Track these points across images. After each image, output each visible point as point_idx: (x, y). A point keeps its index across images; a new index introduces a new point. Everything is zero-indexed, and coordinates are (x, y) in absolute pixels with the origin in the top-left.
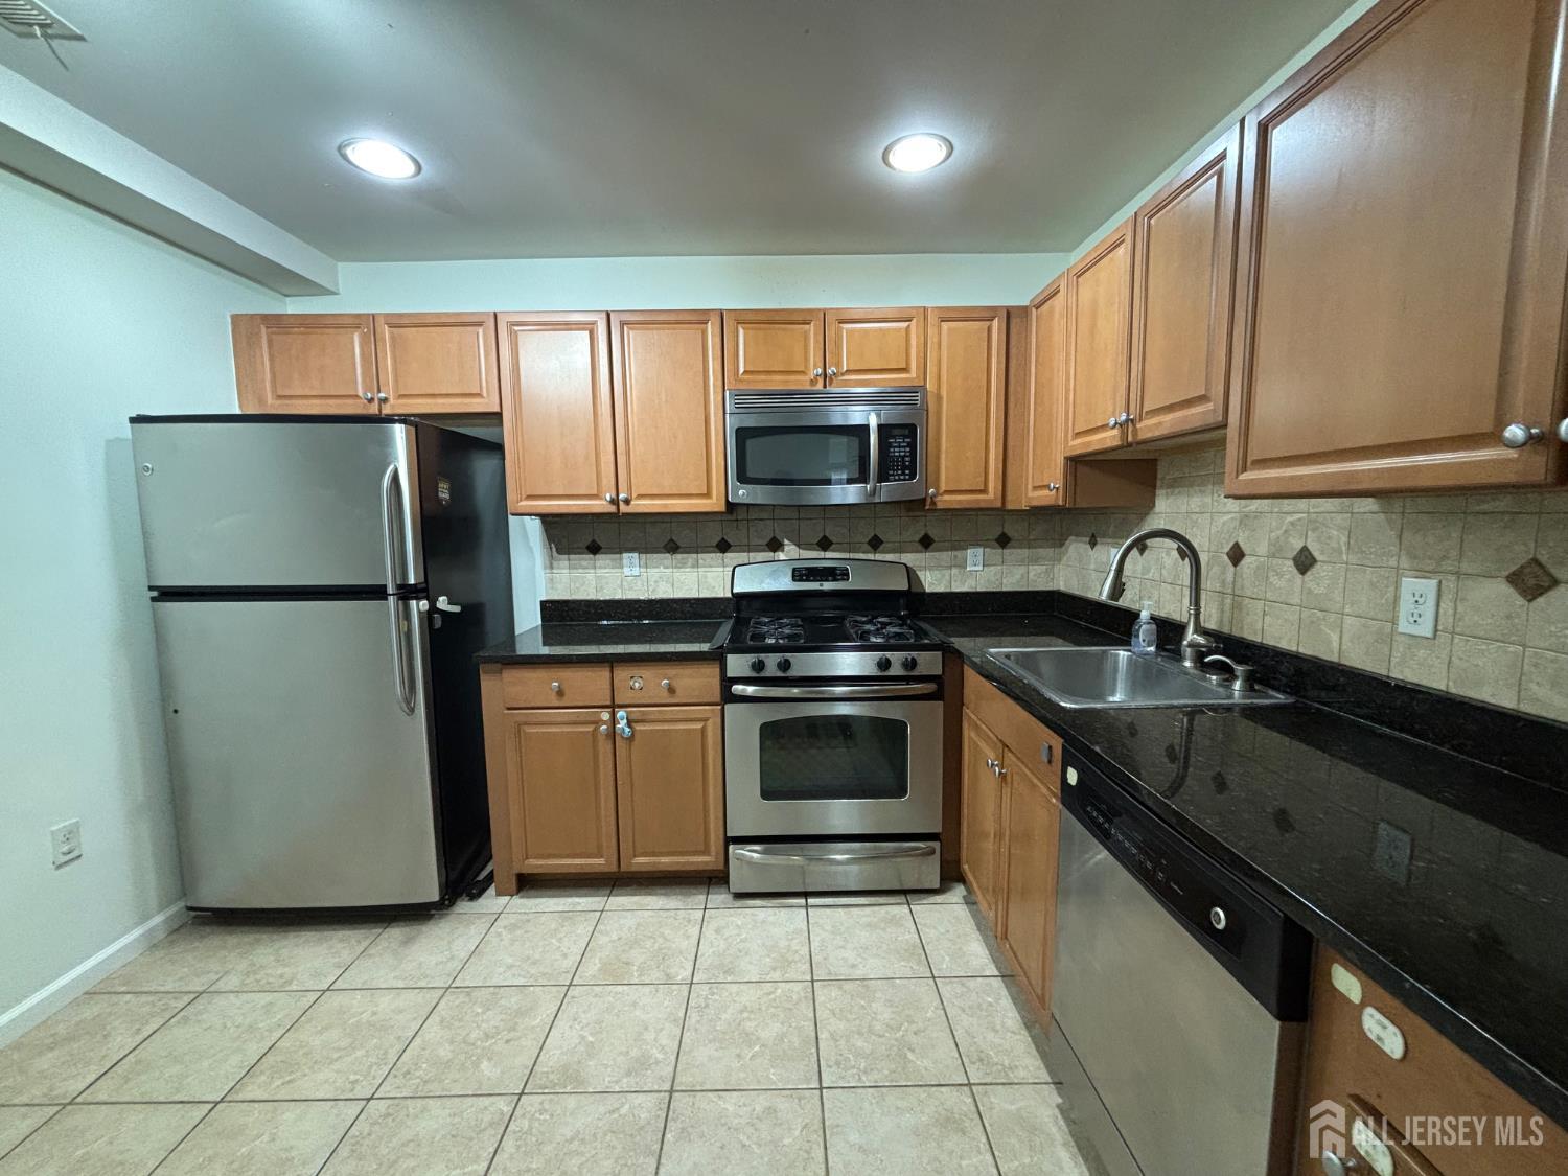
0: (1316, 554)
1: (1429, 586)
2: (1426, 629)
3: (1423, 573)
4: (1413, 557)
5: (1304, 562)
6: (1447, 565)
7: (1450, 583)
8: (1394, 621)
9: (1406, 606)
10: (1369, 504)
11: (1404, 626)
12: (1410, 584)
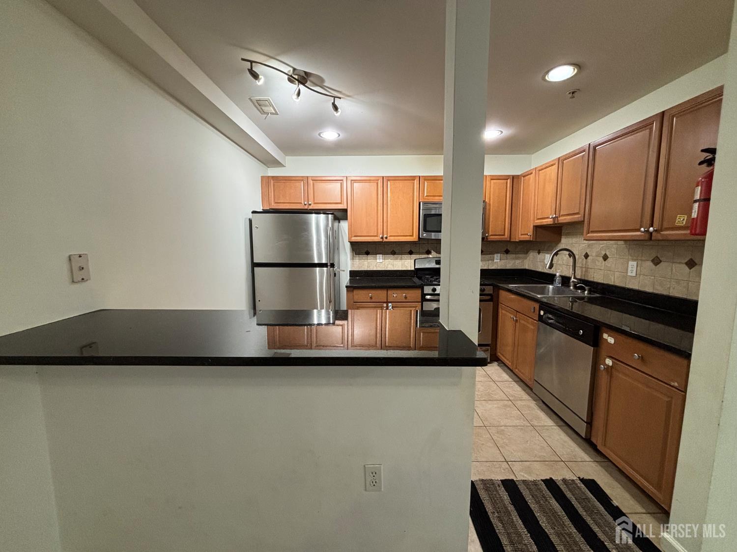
0: (608, 255)
1: (635, 263)
2: (634, 274)
3: (633, 260)
4: (631, 256)
5: (605, 258)
6: (639, 258)
7: (640, 262)
8: (627, 273)
9: (630, 269)
10: (622, 242)
11: (629, 274)
12: (631, 263)
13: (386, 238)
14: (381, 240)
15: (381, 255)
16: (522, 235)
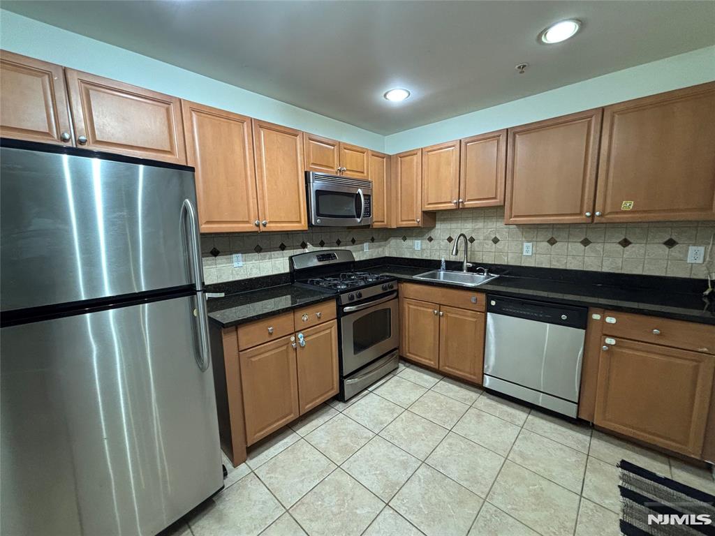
0: (499, 238)
1: (530, 244)
2: (530, 254)
3: (528, 242)
4: (525, 238)
5: (496, 241)
6: (534, 239)
7: (535, 243)
8: (522, 253)
9: (525, 249)
10: (515, 226)
11: (524, 254)
12: (525, 244)
13: (264, 225)
14: (256, 229)
15: (240, 255)
16: (402, 221)
